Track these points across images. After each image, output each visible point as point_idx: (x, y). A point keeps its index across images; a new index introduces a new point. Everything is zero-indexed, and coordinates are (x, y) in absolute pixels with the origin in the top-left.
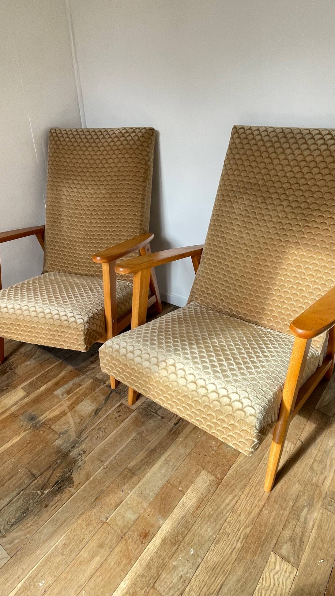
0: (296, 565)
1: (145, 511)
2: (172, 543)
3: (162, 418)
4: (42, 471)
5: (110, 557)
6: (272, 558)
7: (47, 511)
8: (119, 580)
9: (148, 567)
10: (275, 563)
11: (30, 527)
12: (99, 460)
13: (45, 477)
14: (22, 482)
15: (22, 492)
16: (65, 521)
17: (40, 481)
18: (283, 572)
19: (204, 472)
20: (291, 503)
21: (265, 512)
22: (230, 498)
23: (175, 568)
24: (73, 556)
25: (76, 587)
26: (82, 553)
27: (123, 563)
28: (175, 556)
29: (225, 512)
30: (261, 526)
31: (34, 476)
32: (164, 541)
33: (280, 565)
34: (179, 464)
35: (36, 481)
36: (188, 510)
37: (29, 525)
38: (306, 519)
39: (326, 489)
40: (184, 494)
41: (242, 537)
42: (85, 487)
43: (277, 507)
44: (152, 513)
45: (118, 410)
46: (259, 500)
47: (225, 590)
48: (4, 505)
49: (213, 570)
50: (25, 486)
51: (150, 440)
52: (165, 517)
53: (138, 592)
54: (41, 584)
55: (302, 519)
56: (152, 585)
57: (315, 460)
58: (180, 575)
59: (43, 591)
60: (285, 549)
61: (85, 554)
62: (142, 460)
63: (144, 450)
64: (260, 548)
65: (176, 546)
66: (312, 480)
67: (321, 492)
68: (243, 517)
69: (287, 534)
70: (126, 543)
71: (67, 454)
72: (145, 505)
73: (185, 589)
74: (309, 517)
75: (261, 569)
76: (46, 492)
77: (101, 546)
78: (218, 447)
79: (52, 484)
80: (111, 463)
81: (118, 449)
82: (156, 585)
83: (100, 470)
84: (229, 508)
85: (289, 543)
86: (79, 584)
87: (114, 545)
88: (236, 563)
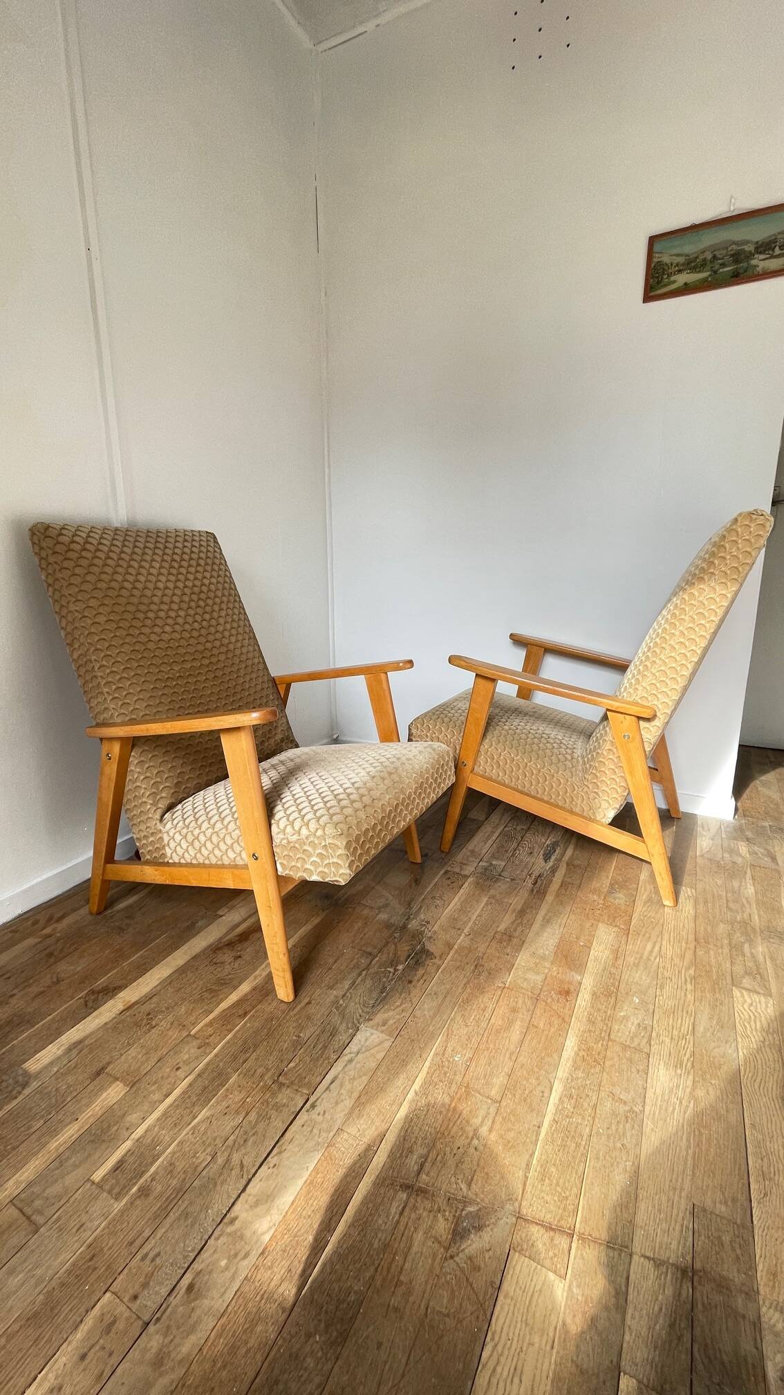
0: (769, 994)
1: (549, 969)
2: (605, 995)
3: (512, 880)
4: (379, 947)
5: (533, 1019)
6: (736, 992)
7: (415, 987)
8: (561, 1039)
9: (591, 1021)
10: (743, 996)
11: (401, 1005)
12: (454, 928)
13: (389, 954)
14: (357, 963)
15: (364, 973)
16: (448, 993)
17: (383, 957)
18: (758, 1005)
19: (600, 925)
20: (726, 941)
21: (700, 953)
22: (649, 947)
23: (626, 1018)
24: (483, 1025)
25: (508, 1055)
26: (493, 1021)
27: (556, 1022)
28: (618, 1006)
29: (652, 959)
30: (704, 966)
31: (370, 954)
32: (595, 995)
33: (750, 997)
34: (564, 922)
35: (377, 959)
36: (605, 963)
37: (398, 1004)
38: (752, 953)
39: (758, 925)
40: (590, 948)
41: (688, 980)
42: (453, 957)
43: (711, 946)
44: (560, 971)
45: (447, 877)
46: (687, 943)
47: (700, 1029)
48: (347, 987)
49: (674, 1013)
50: (364, 966)
51: (510, 901)
52: (582, 973)
53: (593, 1047)
54: (456, 1059)
55: (748, 954)
56: (606, 1038)
57: (727, 901)
58: (636, 1022)
59: (464, 1065)
60: (746, 982)
61: (497, 1021)
62: (513, 923)
63: (509, 912)
64: (716, 986)
65: (613, 998)
66: (736, 918)
67: (754, 930)
68: (677, 961)
69: (738, 969)
70: (546, 1003)
71: (404, 927)
72: (547, 965)
73: (650, 1036)
74: (753, 951)
75: (731, 1005)
76: (400, 967)
77: (514, 1010)
78: (604, 900)
79: (402, 959)
80: (472, 929)
81: (473, 914)
82: (612, 1037)
83: (462, 937)
84: (654, 954)
85: (747, 977)
86: (509, 1051)
87: (532, 1008)
88: (697, 1003)
